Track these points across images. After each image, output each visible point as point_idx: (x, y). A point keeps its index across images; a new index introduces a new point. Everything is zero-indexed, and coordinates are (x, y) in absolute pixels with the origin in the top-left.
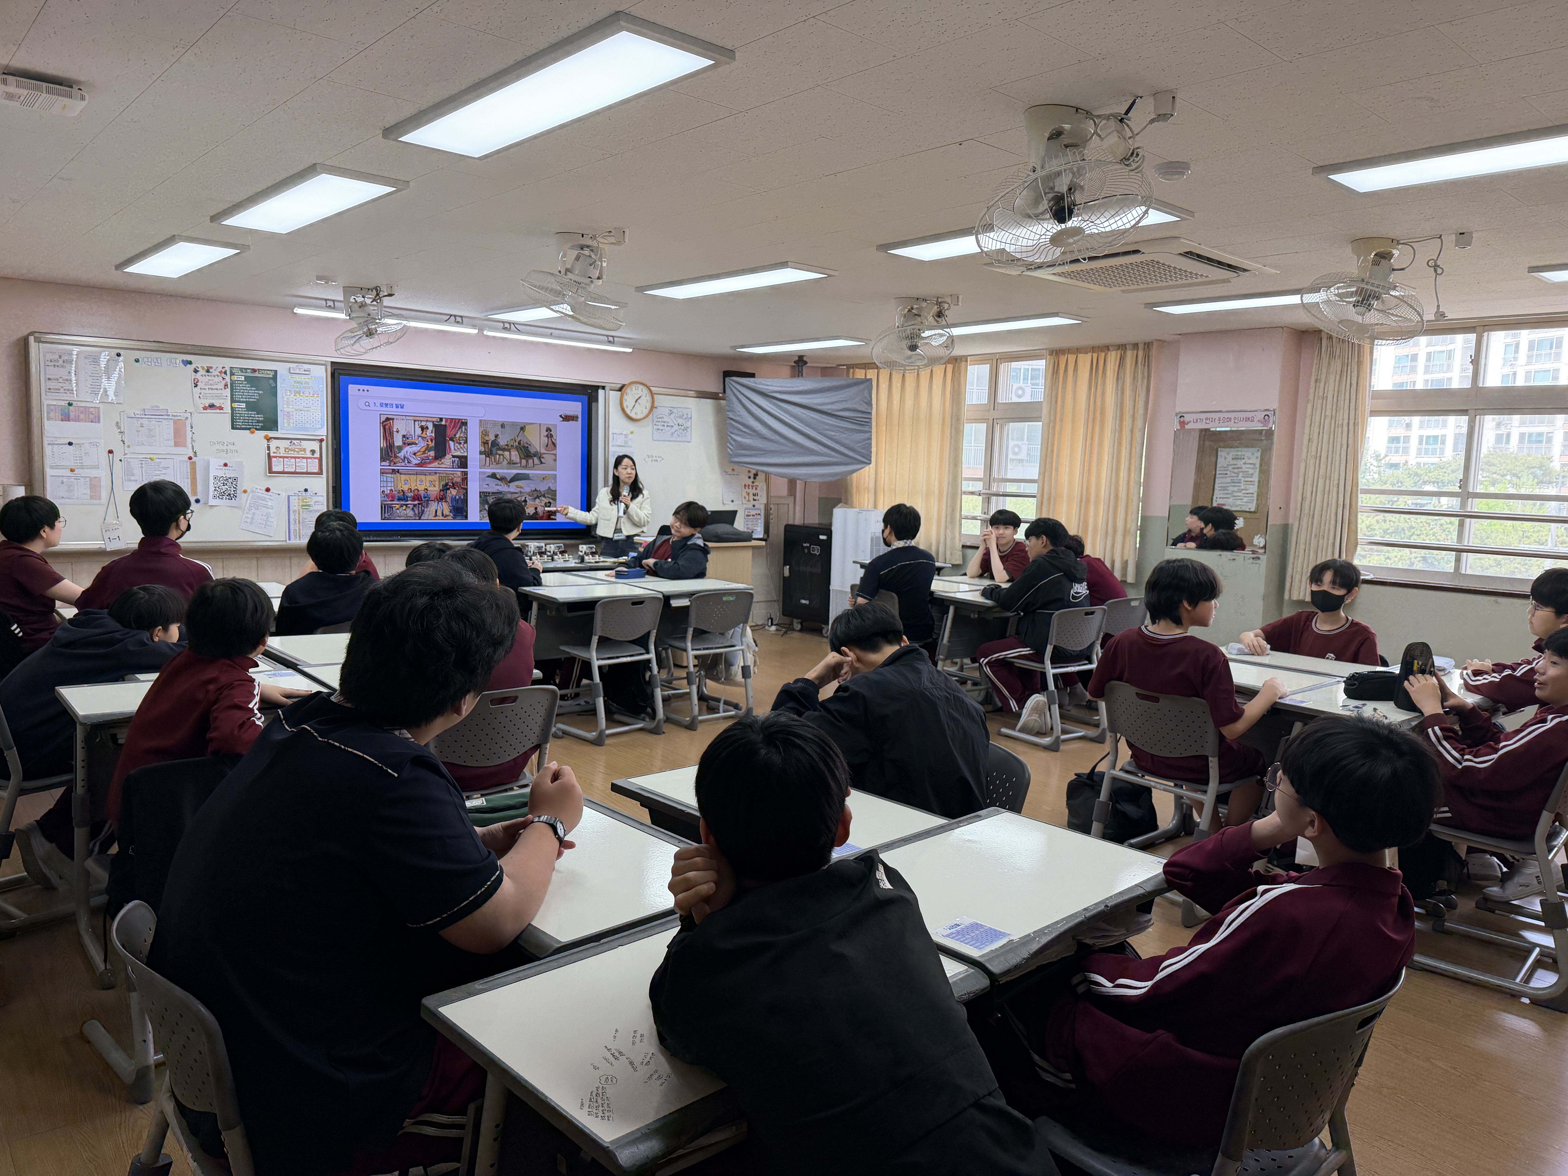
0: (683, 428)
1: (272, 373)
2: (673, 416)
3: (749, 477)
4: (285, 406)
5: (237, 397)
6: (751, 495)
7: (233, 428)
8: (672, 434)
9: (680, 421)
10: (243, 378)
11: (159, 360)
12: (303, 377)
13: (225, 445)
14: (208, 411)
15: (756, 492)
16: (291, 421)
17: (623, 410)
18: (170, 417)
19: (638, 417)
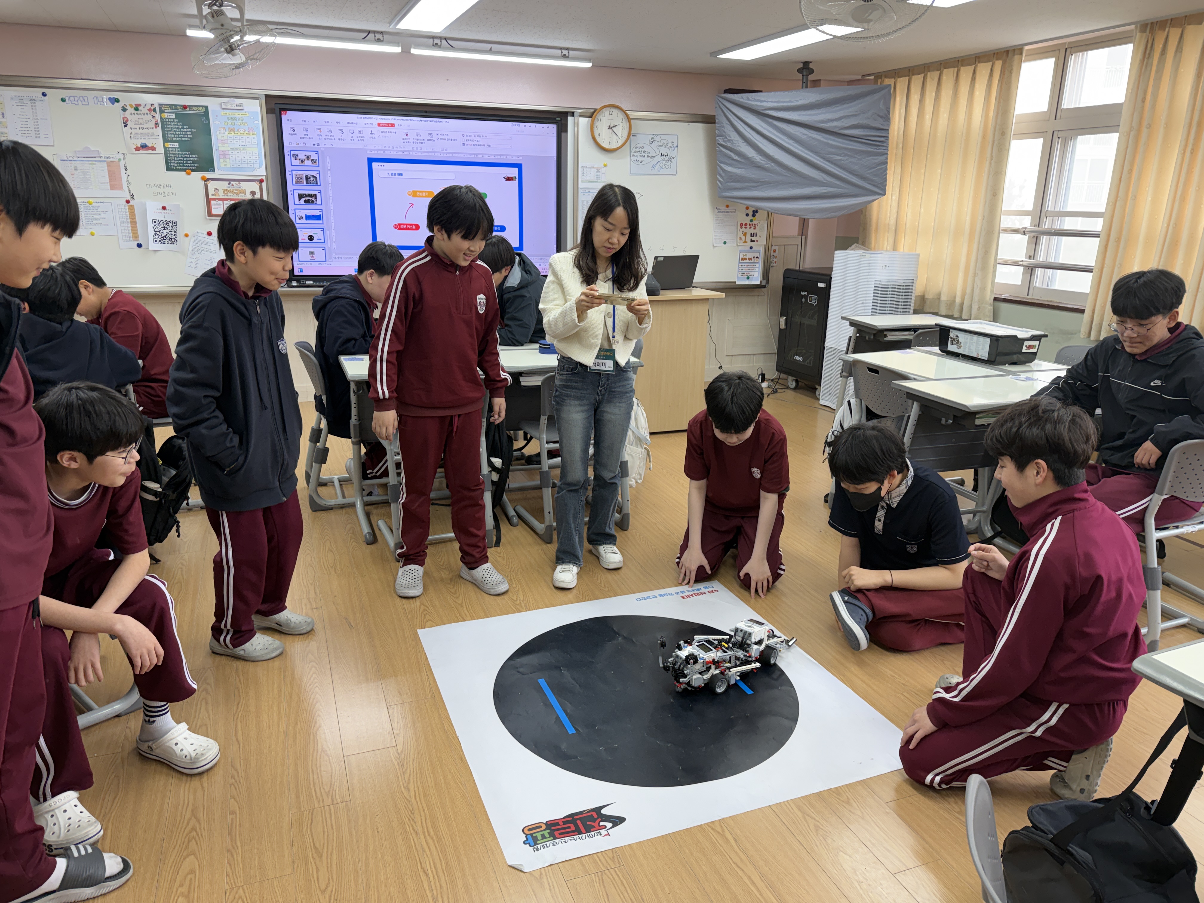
0: (666, 158)
1: (204, 110)
2: (655, 143)
3: (747, 215)
4: (220, 145)
5: (170, 136)
6: (748, 236)
7: (168, 169)
8: (654, 166)
9: (664, 151)
10: (173, 116)
11: (85, 98)
12: (237, 112)
13: (162, 187)
14: (141, 152)
15: (755, 231)
16: (228, 161)
17: (594, 139)
18: (103, 159)
19: (614, 146)
